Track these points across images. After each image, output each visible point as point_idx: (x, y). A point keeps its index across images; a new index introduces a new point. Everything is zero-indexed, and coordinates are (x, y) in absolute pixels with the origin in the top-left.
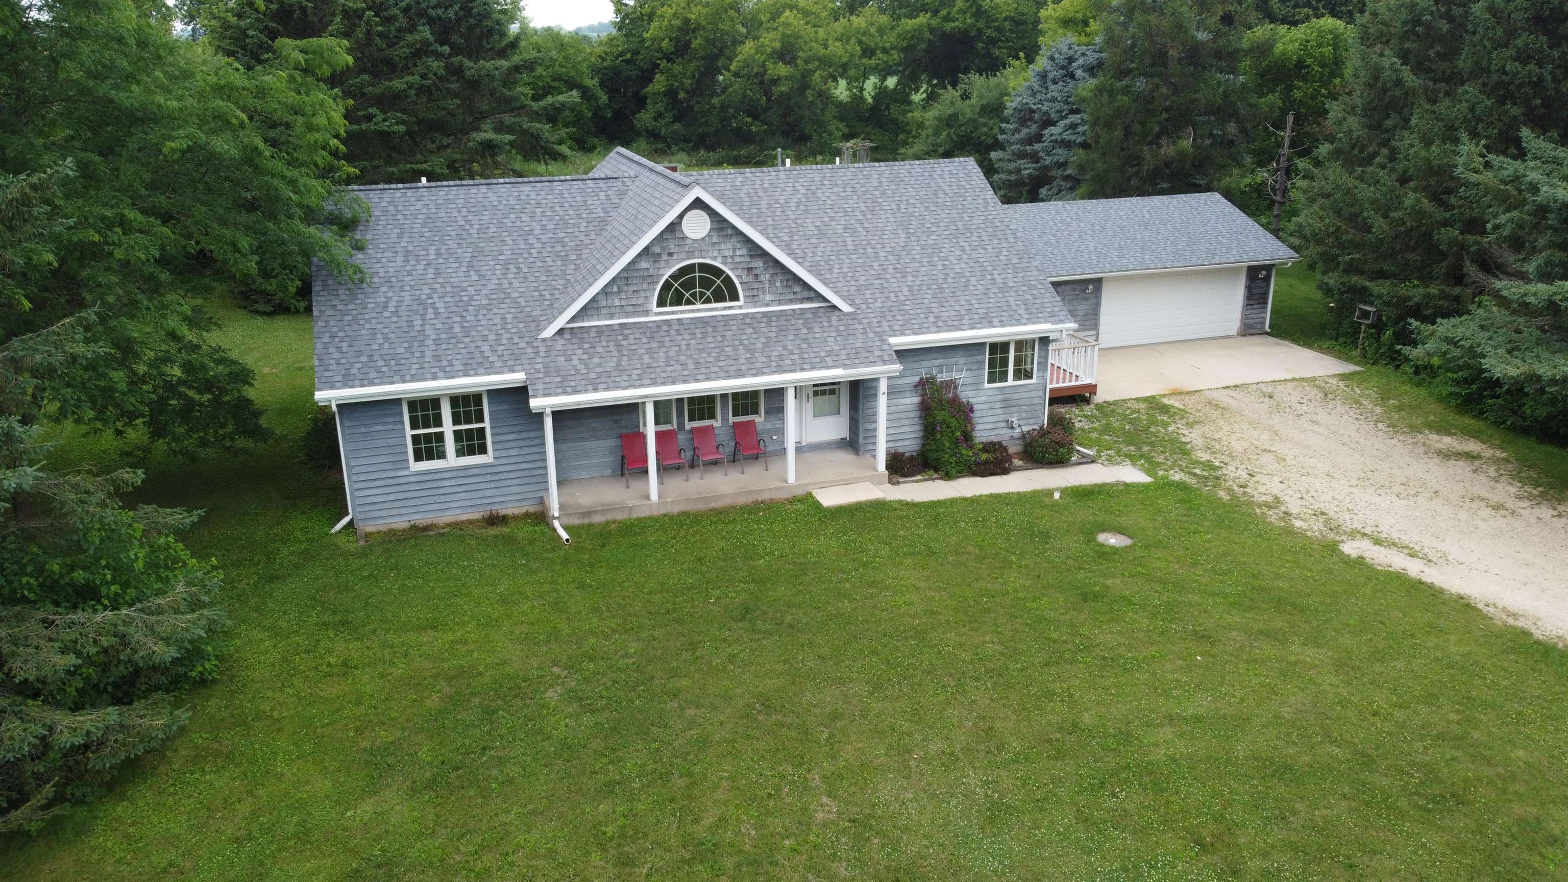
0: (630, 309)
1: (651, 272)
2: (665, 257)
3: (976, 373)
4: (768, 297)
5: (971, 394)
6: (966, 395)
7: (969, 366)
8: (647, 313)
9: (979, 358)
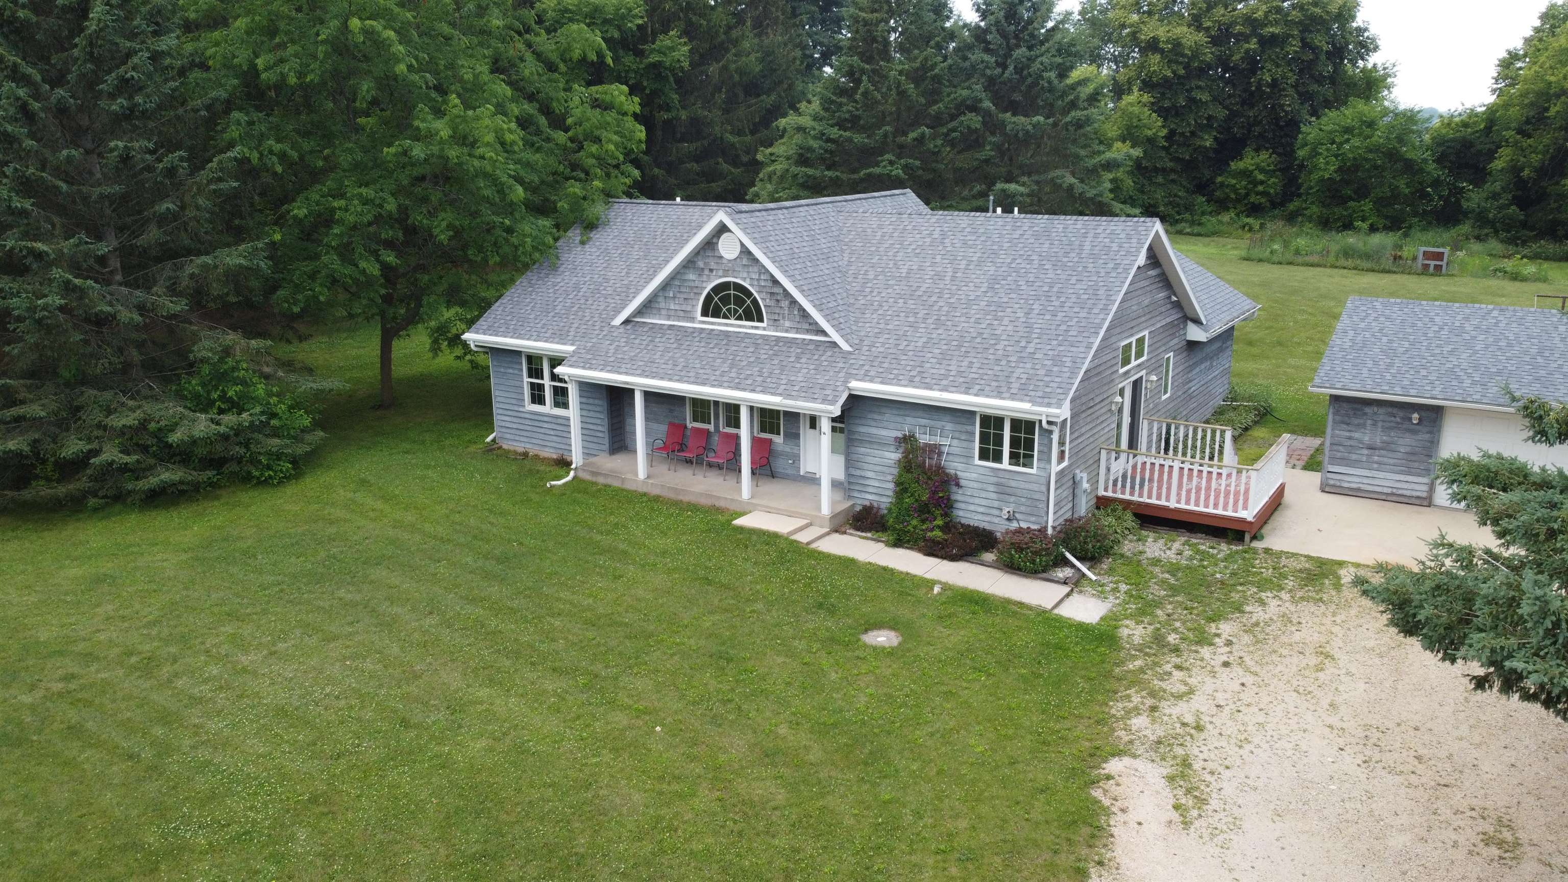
0: (682, 314)
1: (697, 284)
2: (706, 272)
3: (965, 444)
4: (787, 324)
5: (960, 466)
6: (954, 466)
7: (957, 435)
8: (692, 319)
9: (969, 428)
